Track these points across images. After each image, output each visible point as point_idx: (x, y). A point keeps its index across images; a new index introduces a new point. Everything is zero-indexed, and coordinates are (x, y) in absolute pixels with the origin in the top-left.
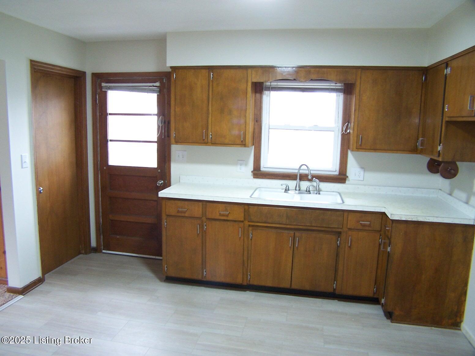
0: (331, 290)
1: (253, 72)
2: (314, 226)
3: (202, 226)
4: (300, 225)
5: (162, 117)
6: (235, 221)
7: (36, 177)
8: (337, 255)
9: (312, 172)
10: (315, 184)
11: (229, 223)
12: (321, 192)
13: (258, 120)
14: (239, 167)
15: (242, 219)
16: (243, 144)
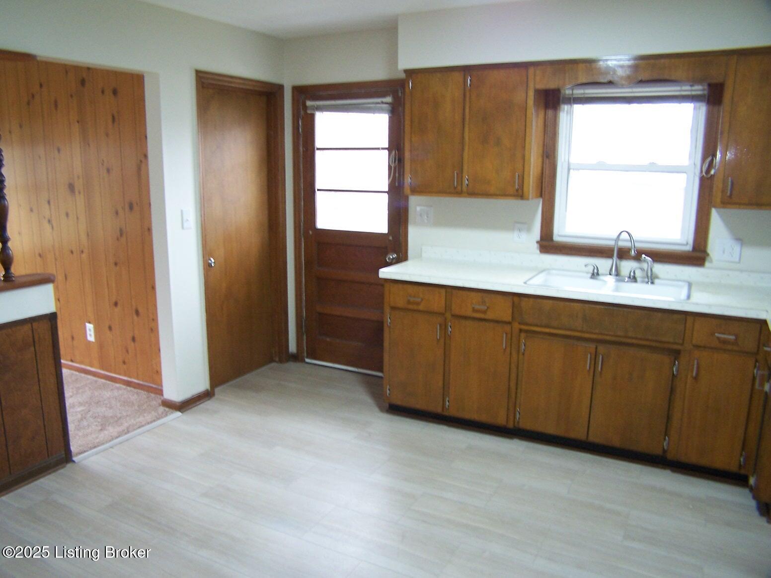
0: (658, 451)
1: (538, 72)
2: (633, 338)
3: (444, 327)
4: (607, 335)
5: (396, 152)
6: (497, 322)
7: (204, 243)
8: (672, 391)
9: (638, 245)
10: (645, 266)
11: (487, 324)
12: (656, 281)
13: (549, 154)
14: (516, 233)
15: (509, 319)
16: (520, 194)
